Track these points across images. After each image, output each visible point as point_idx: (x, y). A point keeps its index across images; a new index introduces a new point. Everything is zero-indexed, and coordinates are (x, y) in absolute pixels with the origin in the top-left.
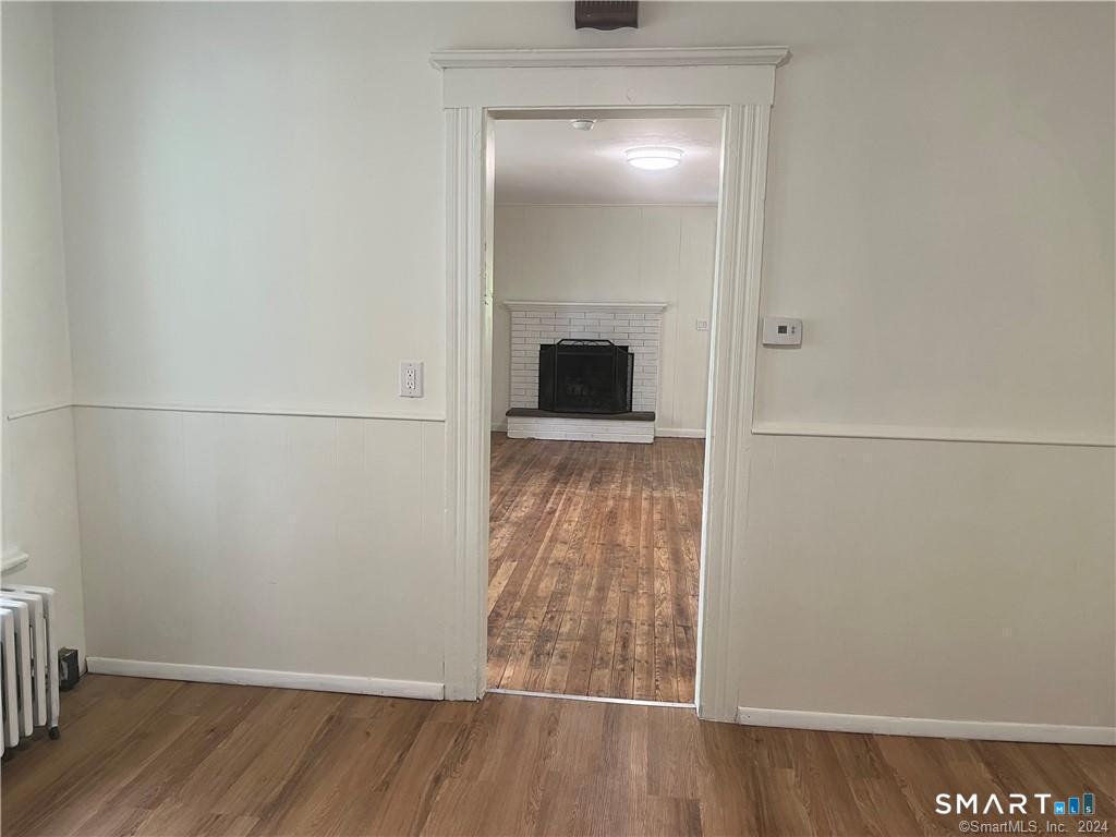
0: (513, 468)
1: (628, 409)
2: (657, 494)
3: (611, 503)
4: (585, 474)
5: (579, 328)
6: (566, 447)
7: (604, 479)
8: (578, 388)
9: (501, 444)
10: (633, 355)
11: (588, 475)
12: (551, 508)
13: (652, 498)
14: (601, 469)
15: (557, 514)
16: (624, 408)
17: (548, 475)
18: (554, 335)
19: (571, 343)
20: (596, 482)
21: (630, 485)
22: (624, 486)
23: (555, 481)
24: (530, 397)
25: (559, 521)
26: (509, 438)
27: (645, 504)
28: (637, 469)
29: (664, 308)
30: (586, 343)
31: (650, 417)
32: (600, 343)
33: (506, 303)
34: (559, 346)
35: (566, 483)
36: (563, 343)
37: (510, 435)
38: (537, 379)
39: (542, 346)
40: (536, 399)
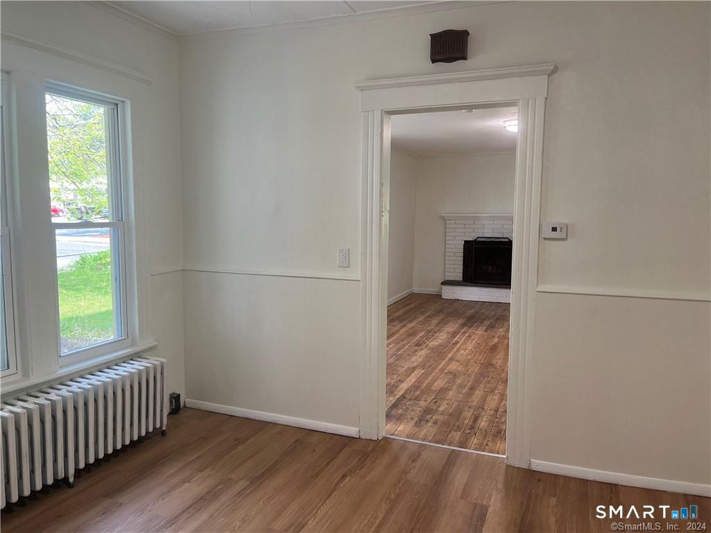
0: (440, 316)
3: (496, 340)
4: (485, 322)
5: (488, 231)
6: (478, 306)
7: (497, 325)
8: (490, 269)
9: (437, 302)
11: (487, 323)
12: (456, 341)
14: (497, 319)
15: (459, 345)
17: (461, 321)
18: (473, 234)
19: (484, 239)
20: (491, 327)
23: (464, 325)
24: (457, 273)
25: (459, 349)
26: (442, 299)
30: (493, 240)
32: (502, 240)
33: (443, 215)
34: (475, 242)
35: (470, 327)
36: (479, 239)
37: (443, 297)
38: (462, 262)
39: (465, 241)
40: (461, 275)
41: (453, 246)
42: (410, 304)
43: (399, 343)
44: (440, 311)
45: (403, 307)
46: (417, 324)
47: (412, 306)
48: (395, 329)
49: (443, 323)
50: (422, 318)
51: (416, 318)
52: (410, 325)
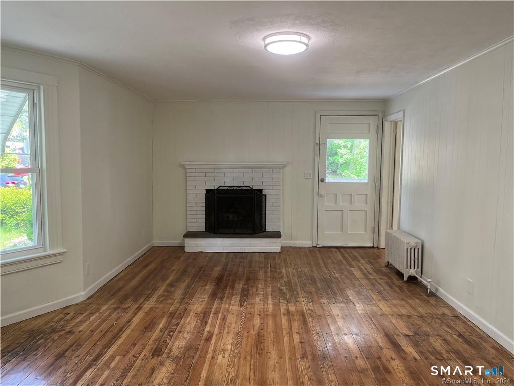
0: (184, 282)
1: (263, 229)
2: (292, 308)
3: (257, 321)
4: (237, 286)
5: (230, 179)
7: (251, 292)
8: (231, 216)
9: (179, 258)
10: (265, 195)
11: (239, 287)
12: (209, 332)
13: (288, 313)
14: (248, 280)
15: (213, 341)
16: (261, 229)
17: (209, 288)
18: (215, 183)
19: (226, 188)
20: (245, 295)
21: (270, 296)
22: (265, 299)
23: (214, 295)
24: (199, 222)
25: (215, 351)
26: (185, 252)
27: (284, 321)
28: (273, 278)
29: (284, 165)
30: (235, 188)
31: (277, 235)
32: (243, 188)
33: (182, 163)
34: (218, 191)
35: (222, 298)
36: (220, 188)
37: (186, 250)
38: (204, 212)
39: (207, 190)
40: (204, 225)
41: (195, 196)
42: (150, 263)
43: (128, 352)
44: (184, 272)
45: (140, 271)
46: (157, 301)
47: (152, 267)
48: (127, 317)
49: (189, 294)
50: (163, 288)
51: (155, 289)
52: (147, 306)
